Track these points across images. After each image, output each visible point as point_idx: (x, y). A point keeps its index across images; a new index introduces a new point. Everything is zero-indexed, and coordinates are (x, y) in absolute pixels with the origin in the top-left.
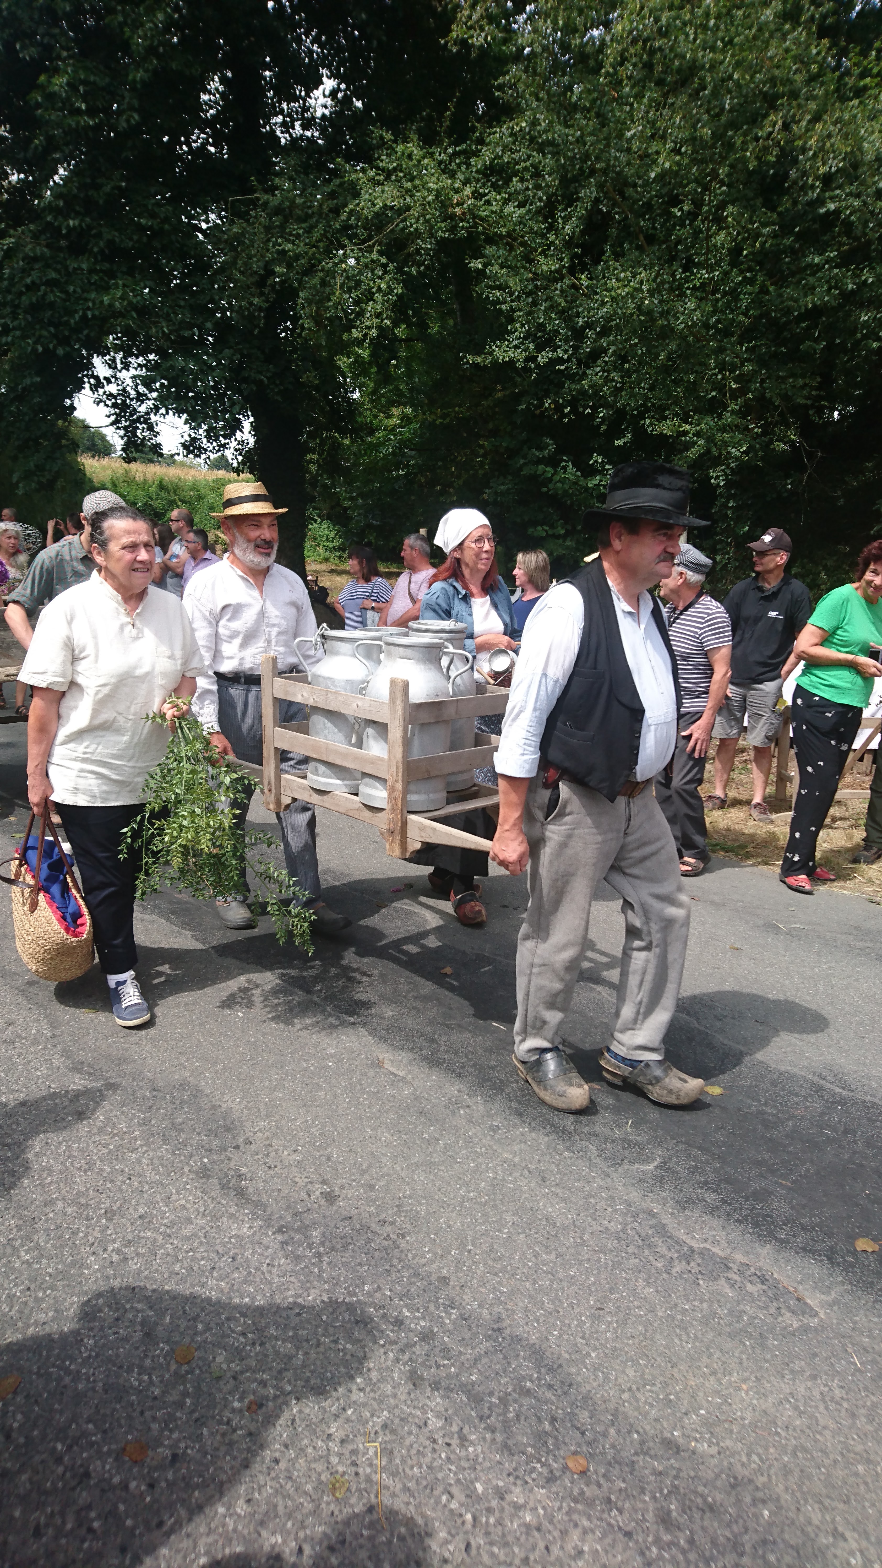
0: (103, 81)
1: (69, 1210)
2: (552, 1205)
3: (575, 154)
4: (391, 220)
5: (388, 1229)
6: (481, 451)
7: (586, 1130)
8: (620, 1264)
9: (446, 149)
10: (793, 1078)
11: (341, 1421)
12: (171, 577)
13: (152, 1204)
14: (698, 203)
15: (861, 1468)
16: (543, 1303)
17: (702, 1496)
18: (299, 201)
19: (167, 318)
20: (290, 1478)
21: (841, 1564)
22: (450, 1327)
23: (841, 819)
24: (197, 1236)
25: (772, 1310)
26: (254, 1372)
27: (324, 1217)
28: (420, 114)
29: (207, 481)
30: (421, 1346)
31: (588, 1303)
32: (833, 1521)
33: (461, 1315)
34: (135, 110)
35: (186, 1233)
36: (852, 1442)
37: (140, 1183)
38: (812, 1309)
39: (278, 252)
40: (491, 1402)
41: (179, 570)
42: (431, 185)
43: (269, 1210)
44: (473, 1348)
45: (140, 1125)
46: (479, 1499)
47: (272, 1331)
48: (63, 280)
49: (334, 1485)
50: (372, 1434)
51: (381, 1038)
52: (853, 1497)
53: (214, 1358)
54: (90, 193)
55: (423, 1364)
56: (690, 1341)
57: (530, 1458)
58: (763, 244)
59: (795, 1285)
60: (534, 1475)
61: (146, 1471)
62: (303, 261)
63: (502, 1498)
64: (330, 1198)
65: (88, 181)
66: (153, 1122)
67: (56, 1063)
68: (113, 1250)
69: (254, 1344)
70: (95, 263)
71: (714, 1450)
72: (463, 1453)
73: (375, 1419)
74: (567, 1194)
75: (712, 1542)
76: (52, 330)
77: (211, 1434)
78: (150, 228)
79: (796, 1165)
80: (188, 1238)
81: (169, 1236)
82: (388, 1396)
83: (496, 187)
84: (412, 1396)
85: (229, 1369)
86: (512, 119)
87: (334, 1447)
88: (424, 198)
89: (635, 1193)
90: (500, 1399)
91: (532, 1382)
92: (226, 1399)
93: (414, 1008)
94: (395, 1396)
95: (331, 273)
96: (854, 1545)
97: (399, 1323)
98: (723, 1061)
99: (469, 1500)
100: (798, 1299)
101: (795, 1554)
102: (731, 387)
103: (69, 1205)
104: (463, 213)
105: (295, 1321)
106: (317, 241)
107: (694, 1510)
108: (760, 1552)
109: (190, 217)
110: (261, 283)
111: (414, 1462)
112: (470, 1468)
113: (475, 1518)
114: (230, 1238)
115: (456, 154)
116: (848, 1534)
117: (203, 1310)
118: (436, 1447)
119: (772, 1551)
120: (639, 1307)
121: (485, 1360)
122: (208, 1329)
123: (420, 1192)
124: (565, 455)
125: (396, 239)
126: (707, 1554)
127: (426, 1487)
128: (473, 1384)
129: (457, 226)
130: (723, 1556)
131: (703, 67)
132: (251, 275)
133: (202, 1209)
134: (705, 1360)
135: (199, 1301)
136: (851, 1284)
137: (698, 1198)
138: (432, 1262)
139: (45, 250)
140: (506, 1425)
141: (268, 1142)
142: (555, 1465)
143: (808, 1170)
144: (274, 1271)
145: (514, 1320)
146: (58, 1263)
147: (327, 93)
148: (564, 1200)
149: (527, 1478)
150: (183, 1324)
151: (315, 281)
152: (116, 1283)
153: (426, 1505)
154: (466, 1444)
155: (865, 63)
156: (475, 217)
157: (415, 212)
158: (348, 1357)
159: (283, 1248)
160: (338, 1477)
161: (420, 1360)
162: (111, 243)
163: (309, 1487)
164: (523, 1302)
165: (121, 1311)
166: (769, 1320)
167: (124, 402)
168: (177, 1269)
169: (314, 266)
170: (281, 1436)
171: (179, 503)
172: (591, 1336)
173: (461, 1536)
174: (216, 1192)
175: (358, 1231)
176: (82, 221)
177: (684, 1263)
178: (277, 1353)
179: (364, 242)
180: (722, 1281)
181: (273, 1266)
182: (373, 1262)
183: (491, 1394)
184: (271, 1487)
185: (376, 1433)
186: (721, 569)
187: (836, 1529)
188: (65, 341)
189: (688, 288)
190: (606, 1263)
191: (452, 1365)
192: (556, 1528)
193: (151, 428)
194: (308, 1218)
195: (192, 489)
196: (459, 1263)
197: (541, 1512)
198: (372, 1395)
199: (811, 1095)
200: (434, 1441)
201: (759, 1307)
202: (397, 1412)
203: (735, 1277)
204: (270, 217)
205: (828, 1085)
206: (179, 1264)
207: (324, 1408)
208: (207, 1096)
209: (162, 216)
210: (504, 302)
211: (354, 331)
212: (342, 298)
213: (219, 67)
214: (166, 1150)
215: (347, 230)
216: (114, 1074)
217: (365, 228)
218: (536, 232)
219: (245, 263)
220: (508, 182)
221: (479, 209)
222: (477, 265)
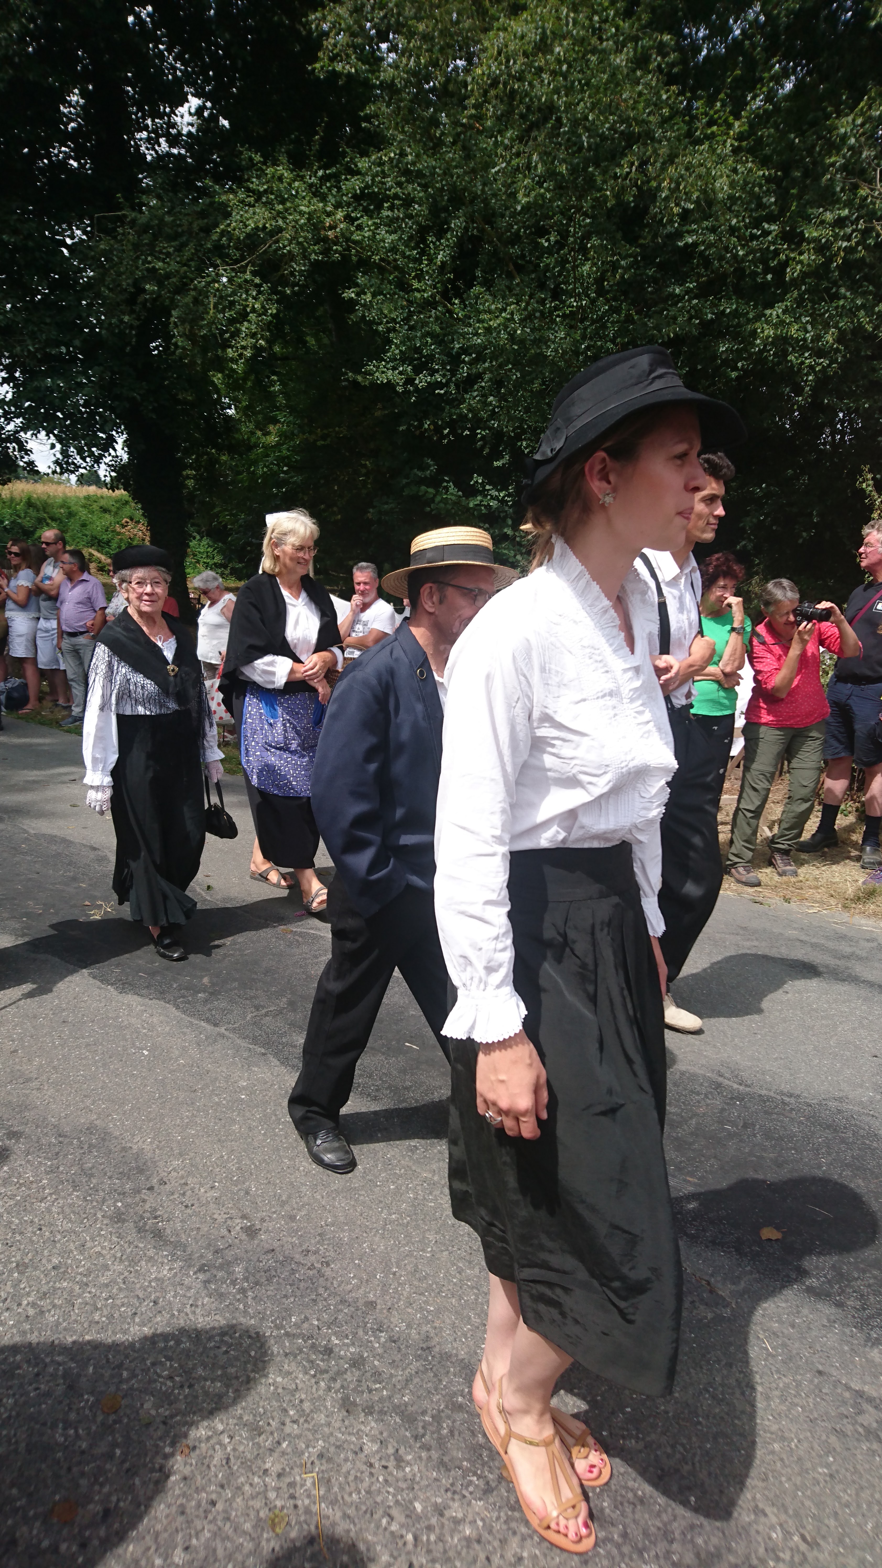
3: (443, 186)
4: (264, 242)
5: (312, 1258)
6: (364, 471)
9: (316, 172)
10: (693, 1077)
11: (276, 1455)
12: (44, 600)
13: (66, 1253)
14: (564, 234)
15: (776, 1446)
16: (470, 1318)
17: (632, 1490)
18: (168, 219)
19: (32, 336)
20: (228, 1519)
21: (764, 1539)
22: (380, 1351)
24: (116, 1282)
26: (184, 1415)
27: (246, 1252)
28: (289, 137)
29: (78, 498)
30: (352, 1372)
32: (754, 1498)
33: (390, 1337)
35: (104, 1280)
36: (767, 1423)
37: (51, 1232)
38: (724, 1299)
39: (148, 270)
40: (424, 1421)
41: (53, 593)
42: (302, 208)
43: (189, 1250)
44: (403, 1370)
45: (47, 1173)
46: (419, 1518)
47: (200, 1371)
49: (273, 1521)
50: (309, 1465)
52: (770, 1475)
53: (142, 1405)
55: (354, 1390)
57: (466, 1472)
58: (622, 276)
59: (708, 1278)
60: (471, 1489)
61: (76, 1530)
62: (174, 280)
63: (441, 1515)
64: (251, 1232)
66: (61, 1169)
68: (28, 1304)
69: (182, 1387)
71: (641, 1445)
72: (401, 1474)
73: (311, 1449)
75: (644, 1533)
77: (144, 1483)
79: (701, 1162)
80: (107, 1285)
81: (87, 1285)
82: (322, 1425)
83: (366, 211)
84: (346, 1423)
85: (158, 1414)
86: (380, 150)
87: (272, 1482)
88: (296, 221)
90: (433, 1417)
91: (464, 1397)
92: (157, 1446)
94: (329, 1424)
95: (203, 293)
96: (774, 1520)
97: (328, 1351)
99: (409, 1520)
100: (711, 1292)
101: (721, 1535)
104: (336, 237)
105: (223, 1359)
106: (188, 260)
107: (626, 1504)
108: (689, 1537)
109: (54, 233)
110: (132, 300)
111: (352, 1489)
112: (408, 1489)
113: (416, 1538)
114: (150, 1282)
115: (324, 179)
116: (768, 1510)
117: (126, 1357)
118: (373, 1471)
119: (700, 1534)
121: (416, 1380)
122: (134, 1375)
123: (342, 1219)
124: (446, 475)
125: (269, 260)
126: (640, 1545)
127: (365, 1512)
128: (406, 1405)
129: (331, 249)
130: (655, 1545)
131: (558, 108)
132: (121, 292)
133: (119, 1255)
135: (122, 1348)
136: (758, 1272)
138: (359, 1288)
140: (441, 1442)
141: (183, 1181)
142: (491, 1476)
143: (712, 1166)
144: (198, 1311)
145: (442, 1337)
147: (193, 110)
149: (465, 1492)
150: (107, 1373)
151: (188, 299)
152: (34, 1338)
153: (367, 1530)
154: (403, 1464)
155: (712, 112)
156: (348, 240)
157: (287, 235)
158: (280, 1390)
159: (205, 1287)
160: (277, 1511)
161: (352, 1386)
163: (248, 1526)
164: (450, 1318)
165: (41, 1365)
168: (97, 1318)
169: (185, 284)
170: (216, 1476)
171: (49, 521)
173: (403, 1557)
174: (132, 1235)
175: (281, 1263)
178: (206, 1393)
179: (237, 262)
181: (197, 1306)
182: (298, 1293)
183: (424, 1413)
184: (209, 1531)
185: (312, 1463)
187: (757, 1506)
189: (558, 316)
191: (384, 1388)
192: (495, 1538)
193: (22, 448)
194: (229, 1255)
195: (62, 507)
196: (385, 1286)
197: (480, 1523)
198: (306, 1425)
199: (711, 1093)
200: (371, 1465)
202: (332, 1440)
204: (140, 234)
205: (726, 1082)
206: (98, 1313)
207: (258, 1444)
208: (116, 1138)
209: (26, 233)
210: (381, 323)
211: (230, 350)
212: (216, 317)
213: (79, 80)
214: (77, 1196)
215: (219, 250)
216: (16, 1122)
217: (237, 249)
218: (408, 257)
219: (114, 281)
220: (379, 207)
221: (352, 233)
222: (350, 294)
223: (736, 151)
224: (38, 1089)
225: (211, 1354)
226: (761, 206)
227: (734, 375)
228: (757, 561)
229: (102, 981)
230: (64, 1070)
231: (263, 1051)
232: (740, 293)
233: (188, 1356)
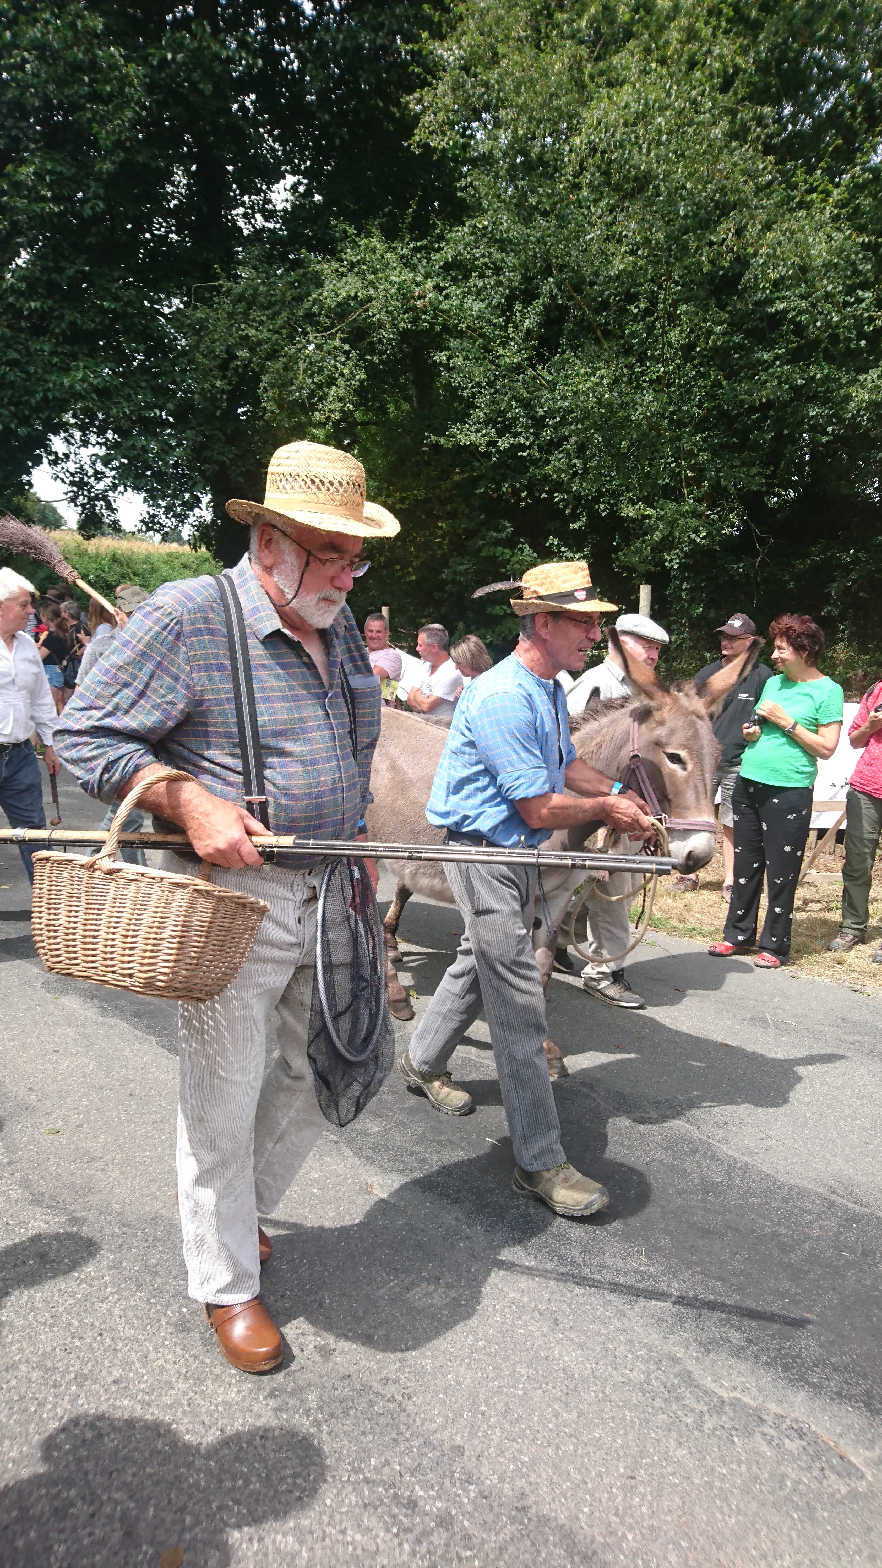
0: (68, 171)
1: (35, 1375)
2: (568, 1353)
3: (536, 253)
4: (354, 311)
5: (392, 1388)
6: (440, 532)
7: (596, 1261)
8: (648, 1421)
9: (408, 244)
10: (803, 1193)
13: (127, 1365)
14: (653, 300)
16: (569, 1473)
18: (260, 289)
19: (128, 399)
22: (470, 1508)
23: (812, 901)
25: (816, 1473)
27: (321, 1376)
28: (382, 210)
29: (161, 555)
30: (439, 1533)
31: (617, 1471)
33: (481, 1492)
34: (101, 199)
35: (167, 1400)
37: (113, 1339)
38: (857, 1469)
39: (242, 338)
42: (394, 278)
44: (496, 1534)
45: (110, 1268)
48: (24, 361)
51: (368, 1158)
53: (205, 1560)
54: (53, 277)
55: (442, 1557)
56: (733, 1514)
58: (715, 342)
59: (836, 1438)
62: (266, 346)
64: (326, 1353)
65: (51, 264)
66: (124, 1264)
67: (14, 1196)
69: (251, 1540)
70: (56, 345)
74: (583, 1339)
76: (13, 408)
78: (113, 311)
79: (819, 1295)
80: (170, 1407)
81: (149, 1404)
83: (454, 280)
86: (474, 218)
88: (387, 291)
89: (655, 1336)
93: (401, 1122)
95: (294, 359)
97: (412, 1504)
98: (729, 1175)
100: (842, 1457)
102: (686, 475)
103: (34, 1369)
104: (425, 306)
106: (281, 328)
109: (152, 302)
110: (224, 366)
114: (217, 1406)
115: (417, 250)
117: (190, 1497)
120: (673, 1474)
121: (511, 1549)
122: (197, 1523)
124: (521, 537)
125: (358, 328)
129: (419, 318)
131: (657, 177)
132: (214, 358)
133: (183, 1371)
134: (752, 1538)
137: (722, 1338)
138: (444, 1427)
139: (6, 330)
143: (831, 1300)
144: (269, 1444)
145: (539, 1495)
146: (22, 1445)
147: (288, 187)
148: (581, 1346)
150: (169, 1517)
151: (279, 365)
155: (811, 180)
156: (435, 309)
157: (377, 304)
158: (359, 1552)
159: (276, 1416)
161: (439, 1552)
162: (73, 324)
164: (547, 1473)
165: (97, 1504)
166: (814, 1485)
167: (82, 479)
168: (159, 1446)
169: (276, 351)
171: (132, 576)
172: (625, 1512)
174: (198, 1348)
175: (359, 1392)
176: (44, 303)
177: (715, 1417)
179: (327, 329)
180: (758, 1437)
181: (267, 1439)
182: (378, 1430)
186: (676, 649)
188: (25, 421)
189: (645, 381)
190: (632, 1421)
191: (475, 1556)
193: (109, 506)
194: (302, 1379)
195: (144, 563)
196: (473, 1428)
199: (824, 1212)
201: (801, 1468)
203: (771, 1432)
204: (235, 303)
205: (840, 1200)
209: (125, 299)
210: (466, 388)
211: (317, 413)
212: (305, 382)
213: (185, 161)
214: (140, 1298)
215: (310, 317)
216: (79, 1206)
217: (327, 317)
218: (494, 325)
219: (207, 347)
220: (467, 277)
221: (440, 302)
222: (441, 357)
223: (835, 218)
224: (103, 1170)
225: (283, 1499)
226: (856, 272)
227: (825, 439)
228: (842, 627)
229: (170, 1051)
230: (130, 1149)
231: (335, 1138)
232: (829, 358)
233: (257, 1501)
